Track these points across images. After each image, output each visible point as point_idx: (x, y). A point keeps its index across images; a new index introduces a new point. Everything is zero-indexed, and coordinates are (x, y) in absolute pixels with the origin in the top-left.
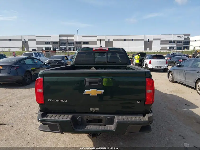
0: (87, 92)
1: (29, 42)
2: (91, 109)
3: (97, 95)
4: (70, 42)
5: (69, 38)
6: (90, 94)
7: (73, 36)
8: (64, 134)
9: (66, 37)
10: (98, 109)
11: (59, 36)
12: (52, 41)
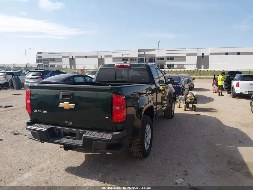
0: (61, 105)
1: (105, 59)
2: (66, 122)
3: (69, 109)
4: (151, 58)
5: (147, 53)
6: (64, 108)
7: (153, 50)
8: (44, 143)
9: (144, 52)
10: (71, 123)
11: (138, 51)
12: (130, 58)
